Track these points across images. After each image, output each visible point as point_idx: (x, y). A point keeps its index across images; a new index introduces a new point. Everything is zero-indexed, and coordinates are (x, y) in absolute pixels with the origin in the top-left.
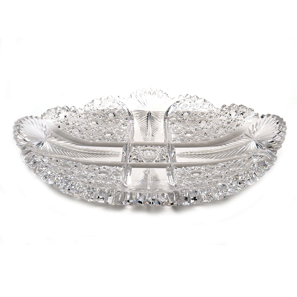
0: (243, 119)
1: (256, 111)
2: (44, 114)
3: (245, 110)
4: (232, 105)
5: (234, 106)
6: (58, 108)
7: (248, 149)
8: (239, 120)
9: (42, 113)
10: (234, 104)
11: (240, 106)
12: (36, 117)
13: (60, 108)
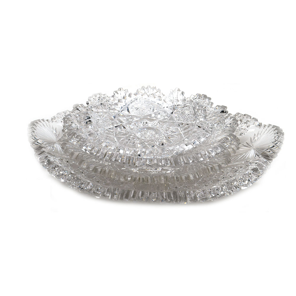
0: (246, 128)
1: (260, 121)
2: (55, 118)
3: (249, 119)
4: (237, 114)
5: (239, 115)
6: (67, 111)
7: (247, 157)
8: (243, 129)
9: (52, 116)
10: (239, 114)
11: (245, 115)
12: (47, 120)
13: (69, 112)
